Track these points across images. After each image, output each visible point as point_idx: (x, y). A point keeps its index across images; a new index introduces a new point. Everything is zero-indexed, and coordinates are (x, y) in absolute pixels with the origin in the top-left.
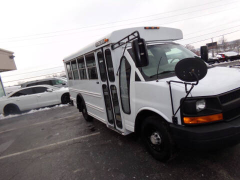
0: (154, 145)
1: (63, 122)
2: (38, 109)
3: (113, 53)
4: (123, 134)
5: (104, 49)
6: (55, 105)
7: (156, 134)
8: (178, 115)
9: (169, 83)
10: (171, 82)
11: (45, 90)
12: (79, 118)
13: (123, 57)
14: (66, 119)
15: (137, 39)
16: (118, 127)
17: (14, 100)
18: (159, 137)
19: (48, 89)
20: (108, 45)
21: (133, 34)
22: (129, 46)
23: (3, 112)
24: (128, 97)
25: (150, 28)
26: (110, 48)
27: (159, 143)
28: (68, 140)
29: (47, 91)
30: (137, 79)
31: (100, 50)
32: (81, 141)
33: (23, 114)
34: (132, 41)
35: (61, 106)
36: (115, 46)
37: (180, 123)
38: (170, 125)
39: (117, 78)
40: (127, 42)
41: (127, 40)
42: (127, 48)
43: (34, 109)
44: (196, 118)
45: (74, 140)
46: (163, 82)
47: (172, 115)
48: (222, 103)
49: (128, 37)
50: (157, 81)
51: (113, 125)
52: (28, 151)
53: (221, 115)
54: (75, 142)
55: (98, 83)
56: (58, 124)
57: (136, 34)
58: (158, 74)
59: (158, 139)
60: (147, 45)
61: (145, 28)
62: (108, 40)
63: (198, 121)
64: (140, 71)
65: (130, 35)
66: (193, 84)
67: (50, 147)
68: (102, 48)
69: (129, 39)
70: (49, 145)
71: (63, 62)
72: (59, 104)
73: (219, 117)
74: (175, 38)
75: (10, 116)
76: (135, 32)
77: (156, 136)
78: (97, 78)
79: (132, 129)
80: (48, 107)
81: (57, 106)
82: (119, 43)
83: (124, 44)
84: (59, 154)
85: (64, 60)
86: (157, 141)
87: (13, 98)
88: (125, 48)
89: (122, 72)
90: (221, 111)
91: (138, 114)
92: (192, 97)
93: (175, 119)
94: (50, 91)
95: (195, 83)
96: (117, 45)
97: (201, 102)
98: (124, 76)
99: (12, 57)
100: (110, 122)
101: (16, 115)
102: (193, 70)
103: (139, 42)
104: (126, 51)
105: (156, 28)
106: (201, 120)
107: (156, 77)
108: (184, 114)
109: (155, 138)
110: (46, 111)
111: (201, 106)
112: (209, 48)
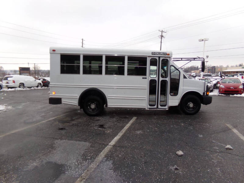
5: (162, 58)
13: (172, 66)
26: (169, 59)
31: (156, 58)
37: (205, 95)
38: (202, 96)
47: (203, 92)
51: (155, 107)
55: (144, 78)
68: (159, 57)
79: (176, 104)
112: (22, 72)
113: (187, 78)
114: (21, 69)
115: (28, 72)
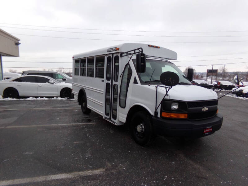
0: (138, 133)
1: (62, 111)
2: (36, 97)
3: (121, 60)
4: (116, 124)
5: (115, 55)
6: (53, 97)
7: (141, 124)
8: (159, 110)
9: (157, 87)
10: (158, 87)
11: (46, 81)
12: (77, 110)
13: (128, 64)
14: (65, 110)
15: (141, 53)
16: (113, 118)
17: (15, 85)
18: (143, 127)
19: (50, 81)
20: (119, 53)
21: (138, 49)
22: (134, 57)
23: (2, 94)
24: (125, 99)
25: (153, 46)
26: (119, 55)
27: (142, 131)
28: (68, 124)
29: (49, 83)
30: (135, 82)
31: (111, 55)
32: (79, 126)
33: (21, 99)
34: (137, 54)
35: (60, 98)
36: (124, 55)
37: (159, 116)
38: (153, 118)
39: (120, 79)
40: (133, 54)
41: (133, 52)
42: (132, 58)
43: (33, 97)
44: (170, 114)
45: (73, 125)
46: (153, 87)
47: (155, 110)
48: (189, 107)
49: (135, 50)
50: (149, 85)
51: (109, 117)
52: (33, 126)
53: (186, 115)
54: (73, 126)
55: (103, 81)
56: (58, 112)
57: (141, 50)
58: (150, 81)
59: (142, 128)
60: (147, 58)
61: (149, 46)
62: (118, 49)
63: (171, 116)
64: (138, 76)
65: (136, 50)
66: (169, 88)
67: (53, 126)
68: (113, 54)
69: (135, 52)
70: (52, 125)
71: (72, 58)
72: (57, 97)
73: (185, 116)
74: (171, 58)
75: (9, 99)
76: (140, 48)
77: (142, 126)
78: (103, 77)
79: (124, 120)
80: (46, 97)
81: (55, 98)
82: (127, 53)
83: (131, 54)
84: (61, 131)
85: (73, 57)
86: (141, 130)
87: (15, 82)
88: (131, 58)
89: (124, 75)
90: (187, 112)
91: (131, 108)
92: (170, 99)
93: (156, 113)
94: (51, 83)
95: (170, 87)
96: (126, 54)
97: (175, 104)
98: (125, 80)
99: (17, 44)
100: (107, 114)
101: (15, 99)
102: (171, 79)
103: (141, 56)
104: (131, 60)
105: (157, 47)
106: (173, 116)
107: (149, 83)
108: (163, 110)
109: (140, 127)
110: (44, 100)
111: (175, 107)
112: (209, 74)
113: (137, 83)
114: (208, 71)
115: (215, 74)
